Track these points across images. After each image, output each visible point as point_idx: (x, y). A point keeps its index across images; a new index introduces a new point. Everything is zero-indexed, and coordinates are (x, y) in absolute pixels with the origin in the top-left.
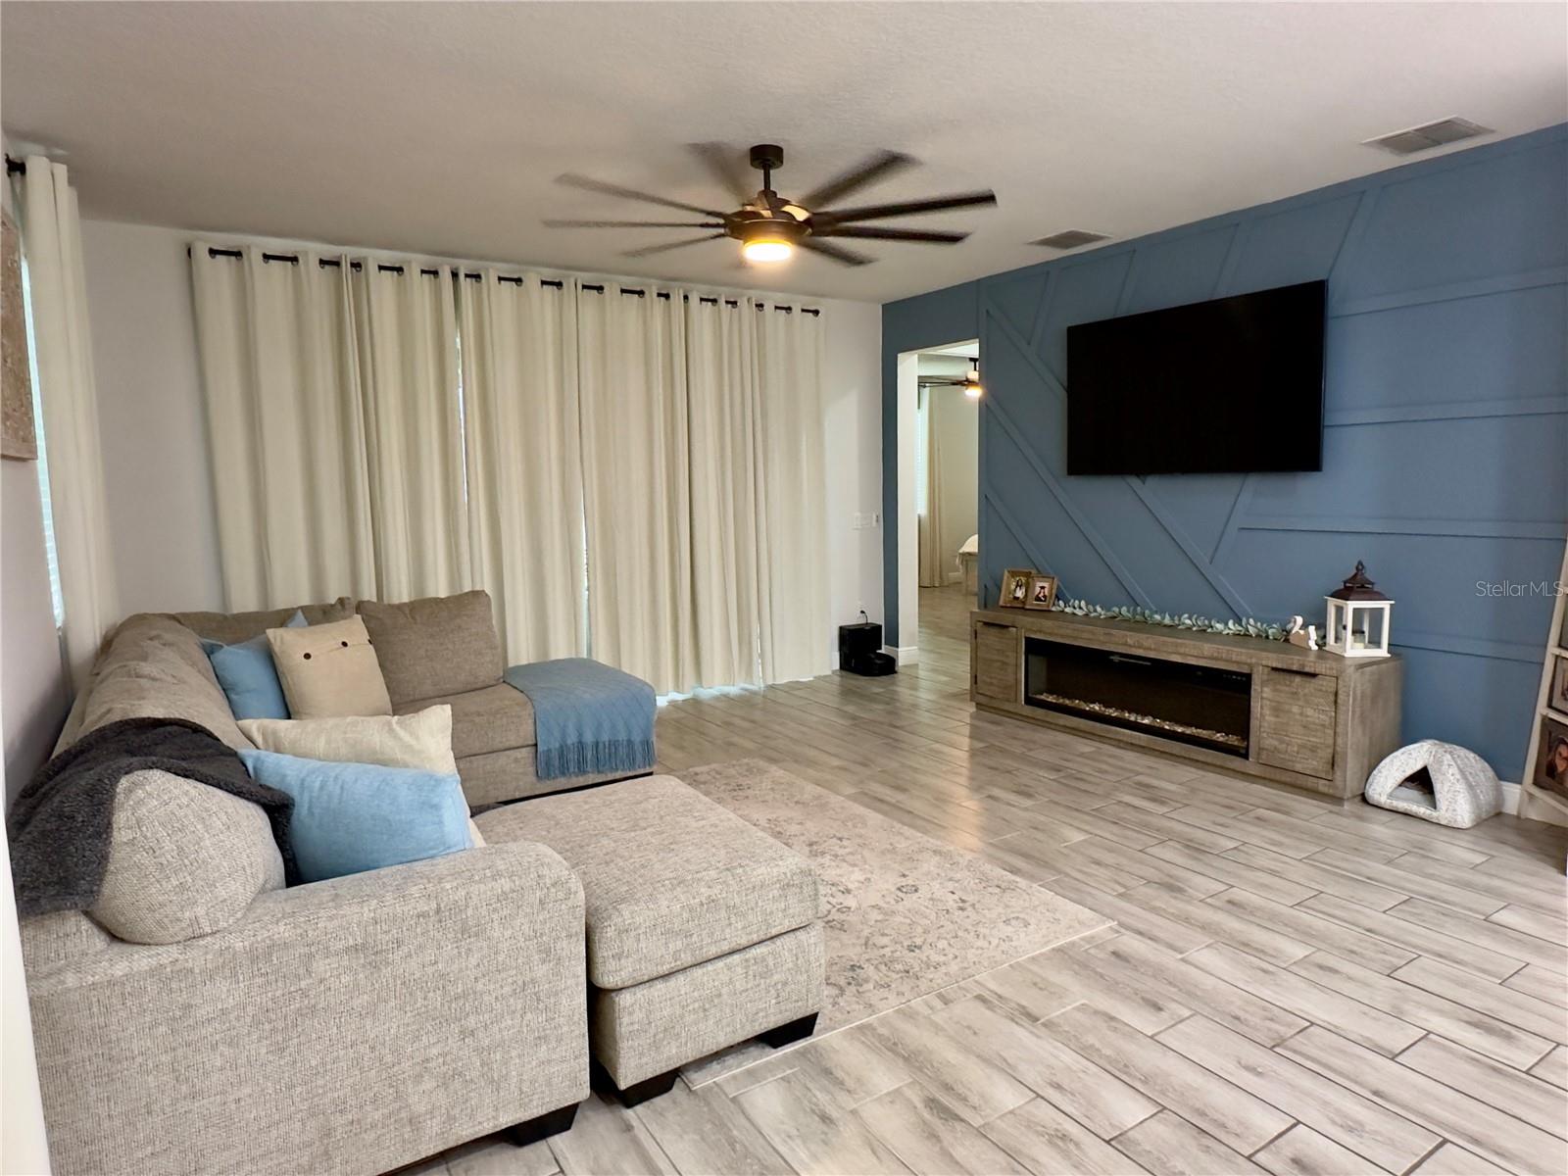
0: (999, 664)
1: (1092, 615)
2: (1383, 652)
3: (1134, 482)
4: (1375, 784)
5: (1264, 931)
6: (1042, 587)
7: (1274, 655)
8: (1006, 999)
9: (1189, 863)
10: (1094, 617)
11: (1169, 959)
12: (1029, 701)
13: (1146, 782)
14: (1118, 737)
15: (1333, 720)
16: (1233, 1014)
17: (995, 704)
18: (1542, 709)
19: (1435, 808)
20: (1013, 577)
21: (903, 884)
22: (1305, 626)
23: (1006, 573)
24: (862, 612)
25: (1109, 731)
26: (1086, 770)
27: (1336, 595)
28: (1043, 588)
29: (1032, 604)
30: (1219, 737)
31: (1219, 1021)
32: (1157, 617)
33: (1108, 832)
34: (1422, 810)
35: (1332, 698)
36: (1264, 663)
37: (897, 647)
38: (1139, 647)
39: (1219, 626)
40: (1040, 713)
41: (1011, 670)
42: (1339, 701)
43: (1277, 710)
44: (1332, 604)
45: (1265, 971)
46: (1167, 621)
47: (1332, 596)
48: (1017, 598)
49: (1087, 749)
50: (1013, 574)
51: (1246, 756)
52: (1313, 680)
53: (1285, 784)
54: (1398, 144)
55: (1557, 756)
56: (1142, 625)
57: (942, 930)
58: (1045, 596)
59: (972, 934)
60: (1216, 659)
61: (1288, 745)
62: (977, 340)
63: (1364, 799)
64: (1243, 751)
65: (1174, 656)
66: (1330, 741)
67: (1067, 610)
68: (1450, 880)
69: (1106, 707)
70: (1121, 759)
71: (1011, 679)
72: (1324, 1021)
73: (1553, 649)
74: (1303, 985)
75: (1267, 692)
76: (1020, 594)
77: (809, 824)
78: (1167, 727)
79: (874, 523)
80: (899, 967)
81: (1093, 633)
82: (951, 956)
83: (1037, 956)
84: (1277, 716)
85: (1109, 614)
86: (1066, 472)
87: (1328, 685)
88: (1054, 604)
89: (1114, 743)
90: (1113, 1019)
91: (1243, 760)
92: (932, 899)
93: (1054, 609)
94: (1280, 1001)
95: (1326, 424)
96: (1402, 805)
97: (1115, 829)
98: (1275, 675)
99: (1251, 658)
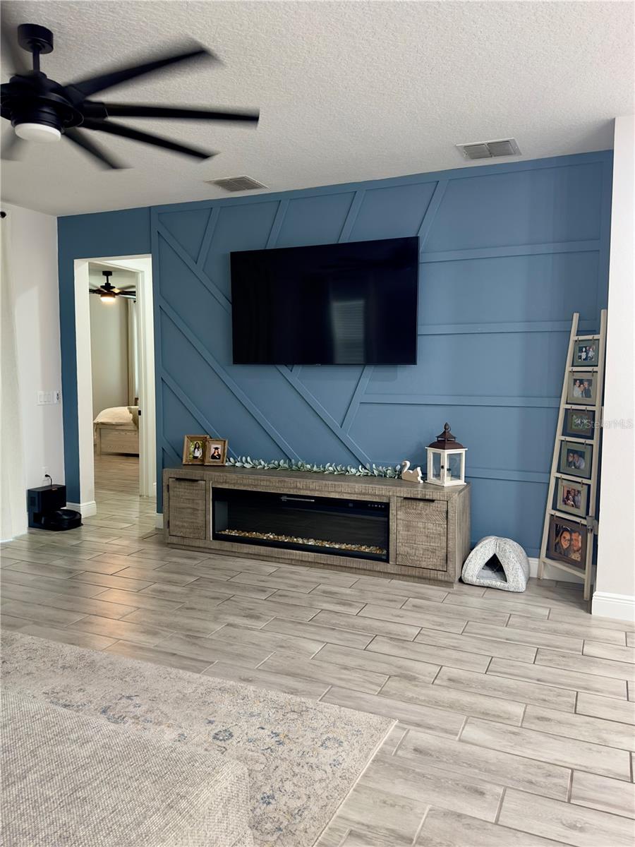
0: (189, 511)
1: (258, 467)
2: (462, 482)
3: (284, 369)
4: (468, 570)
5: (487, 698)
6: (215, 447)
7: (405, 489)
8: (374, 827)
9: (402, 653)
10: (259, 469)
11: (452, 743)
12: (216, 537)
13: (329, 590)
14: (291, 557)
15: (445, 530)
16: (526, 780)
17: (187, 542)
18: (550, 511)
19: (506, 581)
20: (191, 441)
21: (216, 731)
22: (413, 468)
23: (186, 439)
24: (47, 476)
25: (285, 553)
26: (282, 587)
27: (432, 446)
28: (217, 449)
29: (209, 461)
30: (365, 549)
31: (522, 789)
32: (309, 466)
33: (332, 637)
34: (498, 583)
35: (445, 515)
36: (398, 495)
37: (79, 503)
38: (306, 490)
39: (353, 471)
40: (227, 545)
41: (200, 514)
42: (449, 517)
43: (408, 527)
44: (431, 452)
45: (514, 733)
46: (315, 469)
47: (430, 446)
48: (197, 457)
49: (272, 570)
50: (192, 439)
51: (387, 561)
52: (432, 504)
53: (414, 577)
54: (473, 151)
55: (562, 539)
56: (299, 473)
57: (279, 772)
58: (219, 455)
59: (306, 767)
60: (364, 494)
61: (416, 549)
62: (151, 255)
63: (461, 580)
64: (384, 557)
65: (333, 494)
66: (445, 545)
67: (238, 464)
68: (545, 630)
69: (278, 535)
70: (299, 574)
71: (200, 520)
72: (576, 765)
73: (554, 474)
74: (542, 738)
75: (401, 515)
76: (198, 454)
77: (90, 689)
78: (327, 546)
79: (56, 400)
80: (269, 826)
81: (270, 481)
82: (305, 798)
83: (366, 773)
84: (408, 531)
85: (271, 466)
86: (232, 362)
87: (442, 506)
88: (226, 461)
89: (287, 561)
90: (460, 816)
91: (386, 563)
92: (249, 741)
93: (227, 464)
94: (542, 757)
95: (419, 333)
96: (487, 582)
97: (335, 634)
98: (407, 501)
99: (389, 492)
